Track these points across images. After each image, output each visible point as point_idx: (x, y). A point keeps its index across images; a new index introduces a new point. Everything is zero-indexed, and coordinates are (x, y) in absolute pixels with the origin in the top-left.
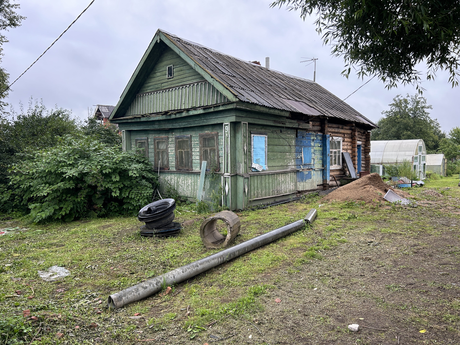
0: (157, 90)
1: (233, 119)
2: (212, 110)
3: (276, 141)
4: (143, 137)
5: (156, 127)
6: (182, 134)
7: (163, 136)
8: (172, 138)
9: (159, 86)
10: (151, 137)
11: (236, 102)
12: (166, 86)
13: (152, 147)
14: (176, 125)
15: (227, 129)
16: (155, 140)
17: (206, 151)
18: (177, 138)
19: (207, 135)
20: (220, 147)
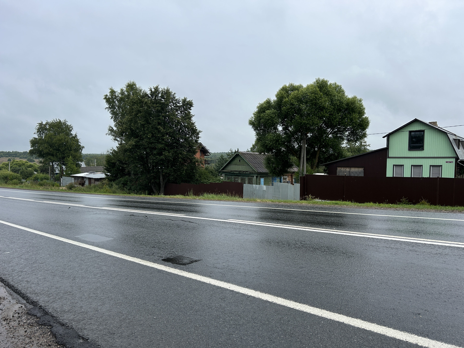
0: (236, 165)
1: (257, 175)
2: (252, 173)
3: (266, 179)
4: (231, 176)
5: (235, 174)
6: (243, 177)
7: (237, 177)
8: (240, 178)
9: (236, 163)
10: (233, 177)
11: (257, 172)
12: (238, 164)
13: (233, 179)
14: (242, 175)
15: (255, 177)
16: (234, 178)
17: (249, 182)
18: (241, 178)
19: (250, 178)
20: (253, 181)
